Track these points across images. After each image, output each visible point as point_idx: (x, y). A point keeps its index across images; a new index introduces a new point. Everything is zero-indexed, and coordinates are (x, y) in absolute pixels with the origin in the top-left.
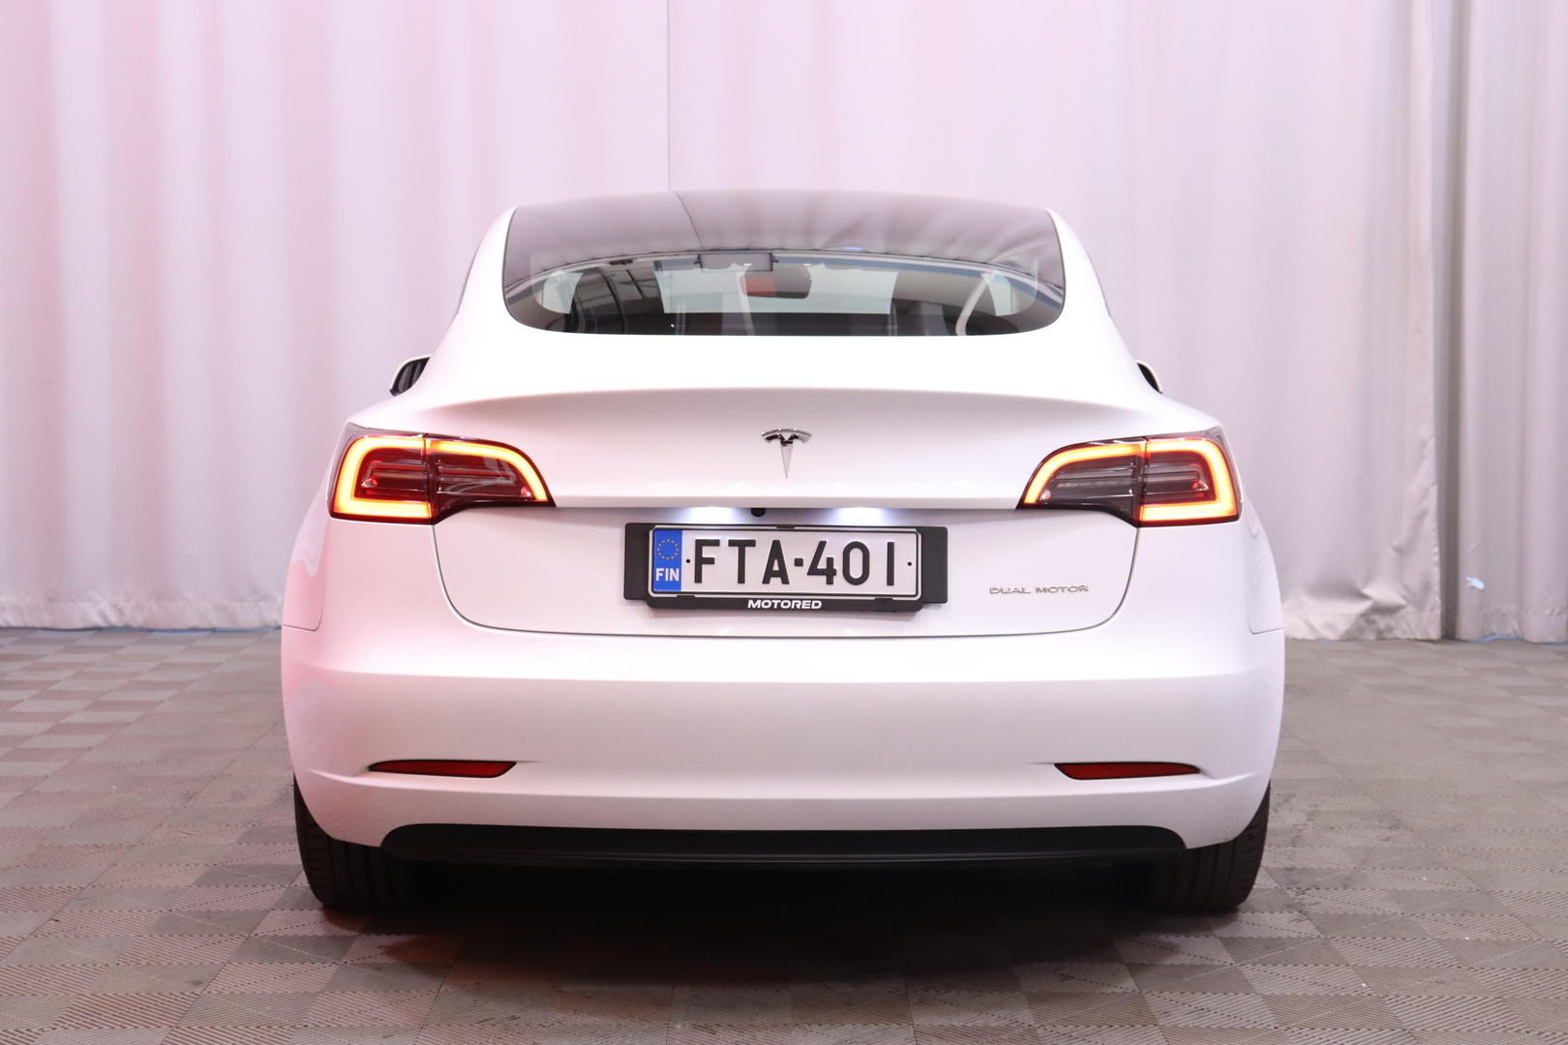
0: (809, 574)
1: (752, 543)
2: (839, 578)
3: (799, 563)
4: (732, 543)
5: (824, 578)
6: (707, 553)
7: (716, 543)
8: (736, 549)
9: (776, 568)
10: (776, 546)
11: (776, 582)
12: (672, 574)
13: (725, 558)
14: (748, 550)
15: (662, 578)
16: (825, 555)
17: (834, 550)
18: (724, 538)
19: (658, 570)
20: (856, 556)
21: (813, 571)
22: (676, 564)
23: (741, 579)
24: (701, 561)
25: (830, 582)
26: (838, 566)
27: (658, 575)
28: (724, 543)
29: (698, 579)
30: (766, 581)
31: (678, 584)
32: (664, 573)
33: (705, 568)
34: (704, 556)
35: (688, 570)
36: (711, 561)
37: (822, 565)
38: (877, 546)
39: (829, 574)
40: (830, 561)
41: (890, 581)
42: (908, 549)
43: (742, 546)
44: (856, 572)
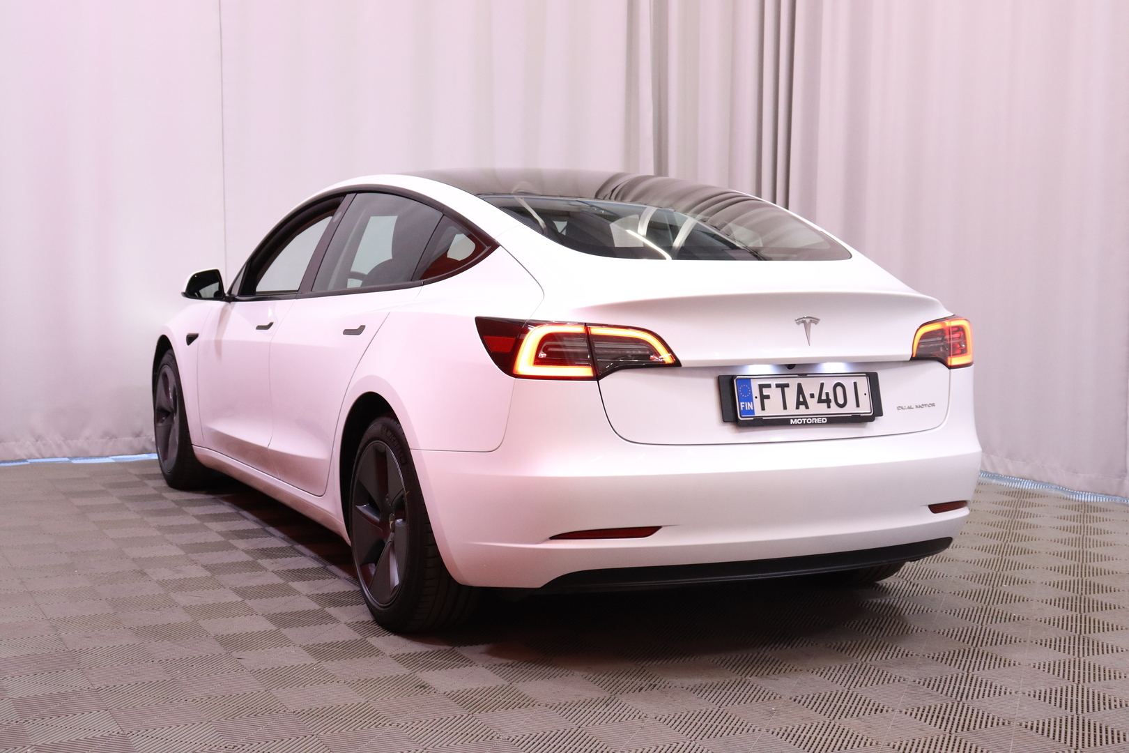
0: (818, 402)
1: (787, 385)
2: (833, 404)
3: (812, 396)
4: (778, 386)
5: (825, 405)
6: (766, 392)
7: (769, 386)
8: (780, 389)
9: (801, 400)
10: (800, 386)
11: (802, 407)
12: (749, 406)
13: (775, 393)
14: (786, 389)
15: (744, 408)
16: (825, 391)
17: (828, 389)
18: (773, 382)
19: (742, 403)
20: (839, 390)
21: (820, 401)
22: (750, 399)
23: (785, 408)
24: (763, 397)
25: (829, 407)
26: (831, 397)
27: (742, 406)
28: (773, 386)
29: (763, 408)
30: (798, 408)
31: (752, 412)
32: (744, 405)
33: (765, 400)
34: (764, 394)
35: (757, 402)
36: (768, 397)
37: (824, 397)
38: (848, 383)
39: (828, 401)
40: (827, 394)
41: (858, 405)
42: (863, 384)
43: (783, 387)
44: (841, 401)
